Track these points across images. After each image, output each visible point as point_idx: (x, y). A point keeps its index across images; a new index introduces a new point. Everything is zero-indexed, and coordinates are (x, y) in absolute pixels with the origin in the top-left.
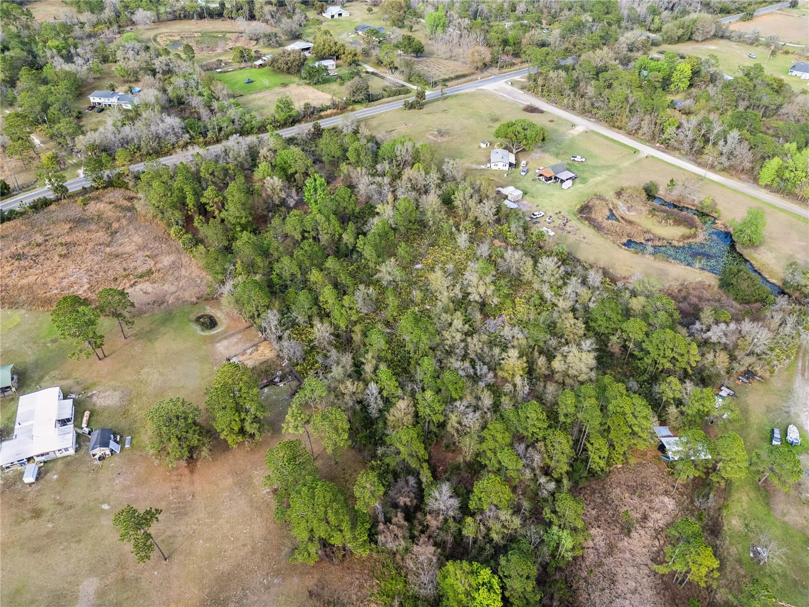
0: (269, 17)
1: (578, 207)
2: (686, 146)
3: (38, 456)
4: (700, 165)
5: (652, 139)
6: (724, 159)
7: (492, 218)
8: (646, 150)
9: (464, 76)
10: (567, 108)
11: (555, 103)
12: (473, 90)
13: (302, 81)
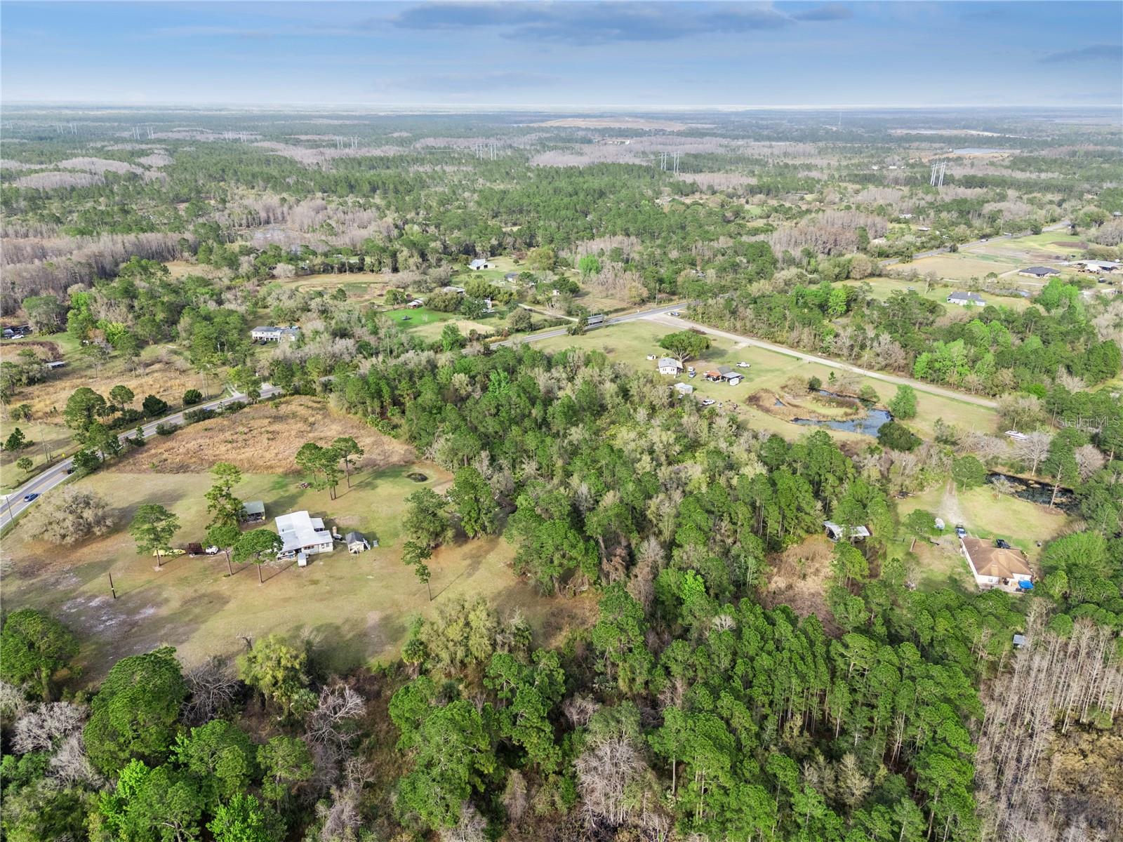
0: (415, 268)
1: (747, 396)
2: (845, 352)
3: (305, 548)
4: (860, 366)
5: (813, 350)
6: (880, 359)
7: (666, 401)
8: (808, 358)
9: (623, 310)
10: (728, 330)
11: (716, 327)
12: (633, 320)
13: (461, 316)
